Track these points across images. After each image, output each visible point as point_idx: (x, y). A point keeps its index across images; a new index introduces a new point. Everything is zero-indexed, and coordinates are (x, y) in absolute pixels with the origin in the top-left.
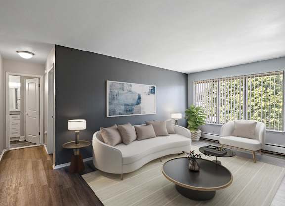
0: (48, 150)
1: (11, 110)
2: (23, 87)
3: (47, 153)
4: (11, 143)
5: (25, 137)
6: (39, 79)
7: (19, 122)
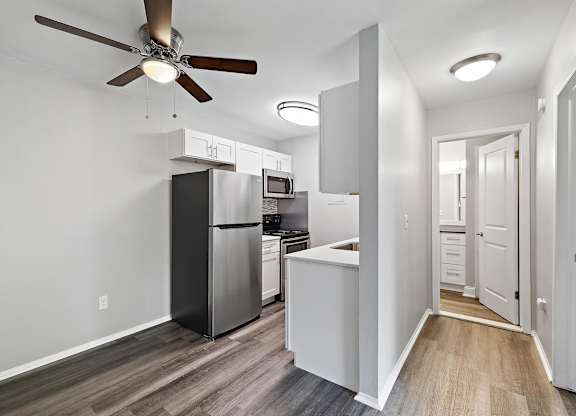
0: (555, 374)
1: (443, 222)
2: (472, 170)
3: (550, 379)
4: (442, 297)
5: (477, 291)
6: (517, 134)
7: (462, 251)
